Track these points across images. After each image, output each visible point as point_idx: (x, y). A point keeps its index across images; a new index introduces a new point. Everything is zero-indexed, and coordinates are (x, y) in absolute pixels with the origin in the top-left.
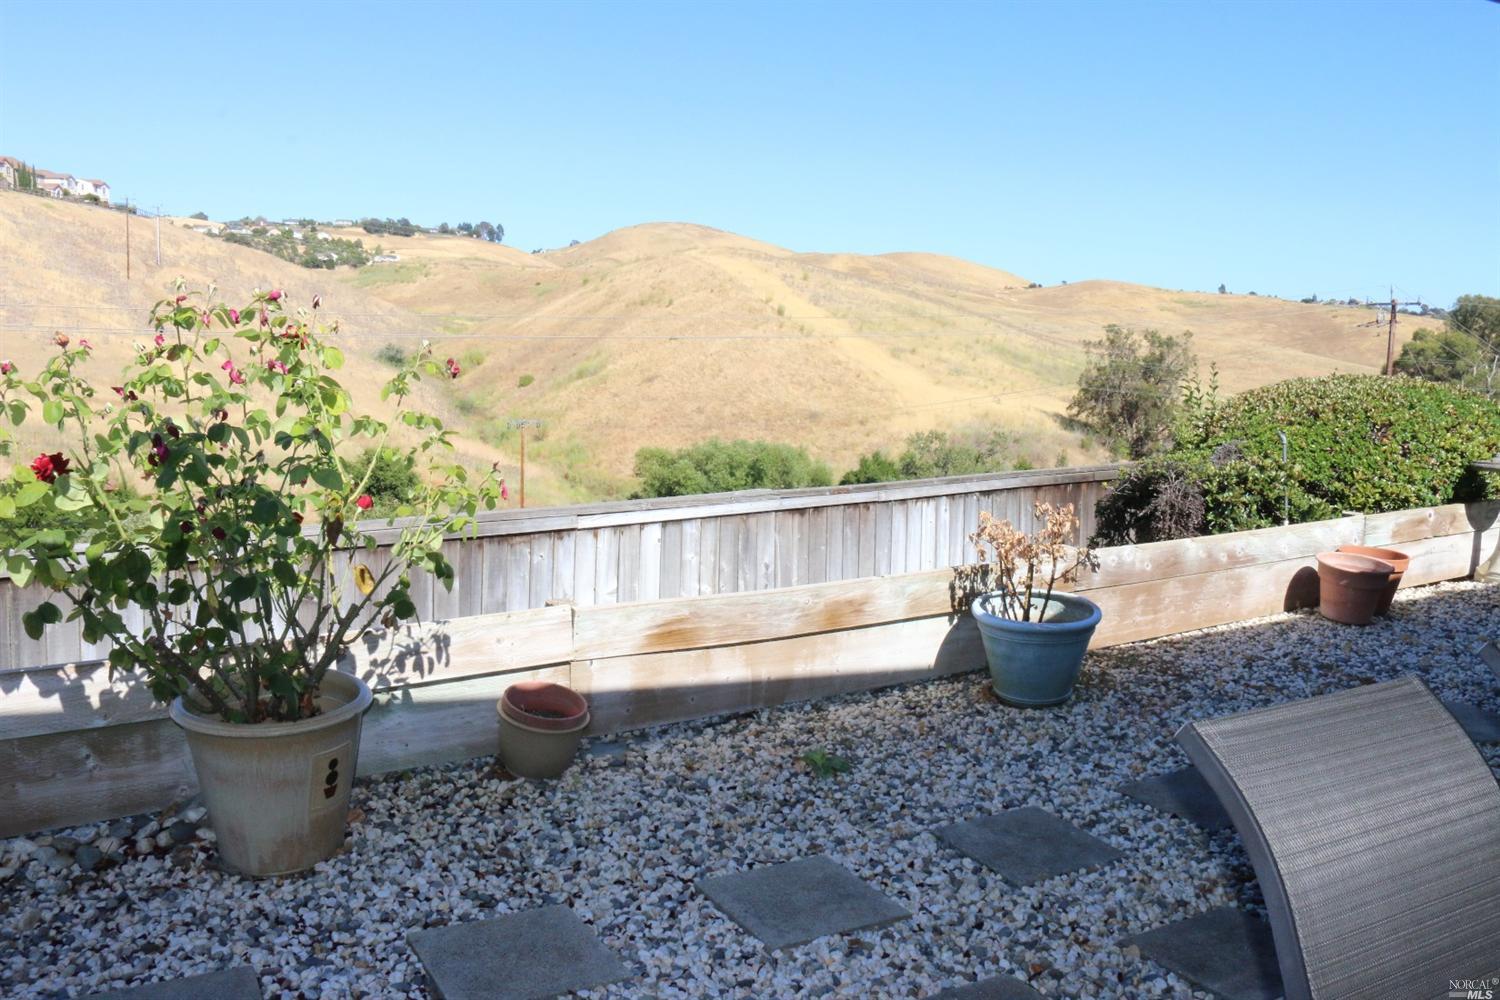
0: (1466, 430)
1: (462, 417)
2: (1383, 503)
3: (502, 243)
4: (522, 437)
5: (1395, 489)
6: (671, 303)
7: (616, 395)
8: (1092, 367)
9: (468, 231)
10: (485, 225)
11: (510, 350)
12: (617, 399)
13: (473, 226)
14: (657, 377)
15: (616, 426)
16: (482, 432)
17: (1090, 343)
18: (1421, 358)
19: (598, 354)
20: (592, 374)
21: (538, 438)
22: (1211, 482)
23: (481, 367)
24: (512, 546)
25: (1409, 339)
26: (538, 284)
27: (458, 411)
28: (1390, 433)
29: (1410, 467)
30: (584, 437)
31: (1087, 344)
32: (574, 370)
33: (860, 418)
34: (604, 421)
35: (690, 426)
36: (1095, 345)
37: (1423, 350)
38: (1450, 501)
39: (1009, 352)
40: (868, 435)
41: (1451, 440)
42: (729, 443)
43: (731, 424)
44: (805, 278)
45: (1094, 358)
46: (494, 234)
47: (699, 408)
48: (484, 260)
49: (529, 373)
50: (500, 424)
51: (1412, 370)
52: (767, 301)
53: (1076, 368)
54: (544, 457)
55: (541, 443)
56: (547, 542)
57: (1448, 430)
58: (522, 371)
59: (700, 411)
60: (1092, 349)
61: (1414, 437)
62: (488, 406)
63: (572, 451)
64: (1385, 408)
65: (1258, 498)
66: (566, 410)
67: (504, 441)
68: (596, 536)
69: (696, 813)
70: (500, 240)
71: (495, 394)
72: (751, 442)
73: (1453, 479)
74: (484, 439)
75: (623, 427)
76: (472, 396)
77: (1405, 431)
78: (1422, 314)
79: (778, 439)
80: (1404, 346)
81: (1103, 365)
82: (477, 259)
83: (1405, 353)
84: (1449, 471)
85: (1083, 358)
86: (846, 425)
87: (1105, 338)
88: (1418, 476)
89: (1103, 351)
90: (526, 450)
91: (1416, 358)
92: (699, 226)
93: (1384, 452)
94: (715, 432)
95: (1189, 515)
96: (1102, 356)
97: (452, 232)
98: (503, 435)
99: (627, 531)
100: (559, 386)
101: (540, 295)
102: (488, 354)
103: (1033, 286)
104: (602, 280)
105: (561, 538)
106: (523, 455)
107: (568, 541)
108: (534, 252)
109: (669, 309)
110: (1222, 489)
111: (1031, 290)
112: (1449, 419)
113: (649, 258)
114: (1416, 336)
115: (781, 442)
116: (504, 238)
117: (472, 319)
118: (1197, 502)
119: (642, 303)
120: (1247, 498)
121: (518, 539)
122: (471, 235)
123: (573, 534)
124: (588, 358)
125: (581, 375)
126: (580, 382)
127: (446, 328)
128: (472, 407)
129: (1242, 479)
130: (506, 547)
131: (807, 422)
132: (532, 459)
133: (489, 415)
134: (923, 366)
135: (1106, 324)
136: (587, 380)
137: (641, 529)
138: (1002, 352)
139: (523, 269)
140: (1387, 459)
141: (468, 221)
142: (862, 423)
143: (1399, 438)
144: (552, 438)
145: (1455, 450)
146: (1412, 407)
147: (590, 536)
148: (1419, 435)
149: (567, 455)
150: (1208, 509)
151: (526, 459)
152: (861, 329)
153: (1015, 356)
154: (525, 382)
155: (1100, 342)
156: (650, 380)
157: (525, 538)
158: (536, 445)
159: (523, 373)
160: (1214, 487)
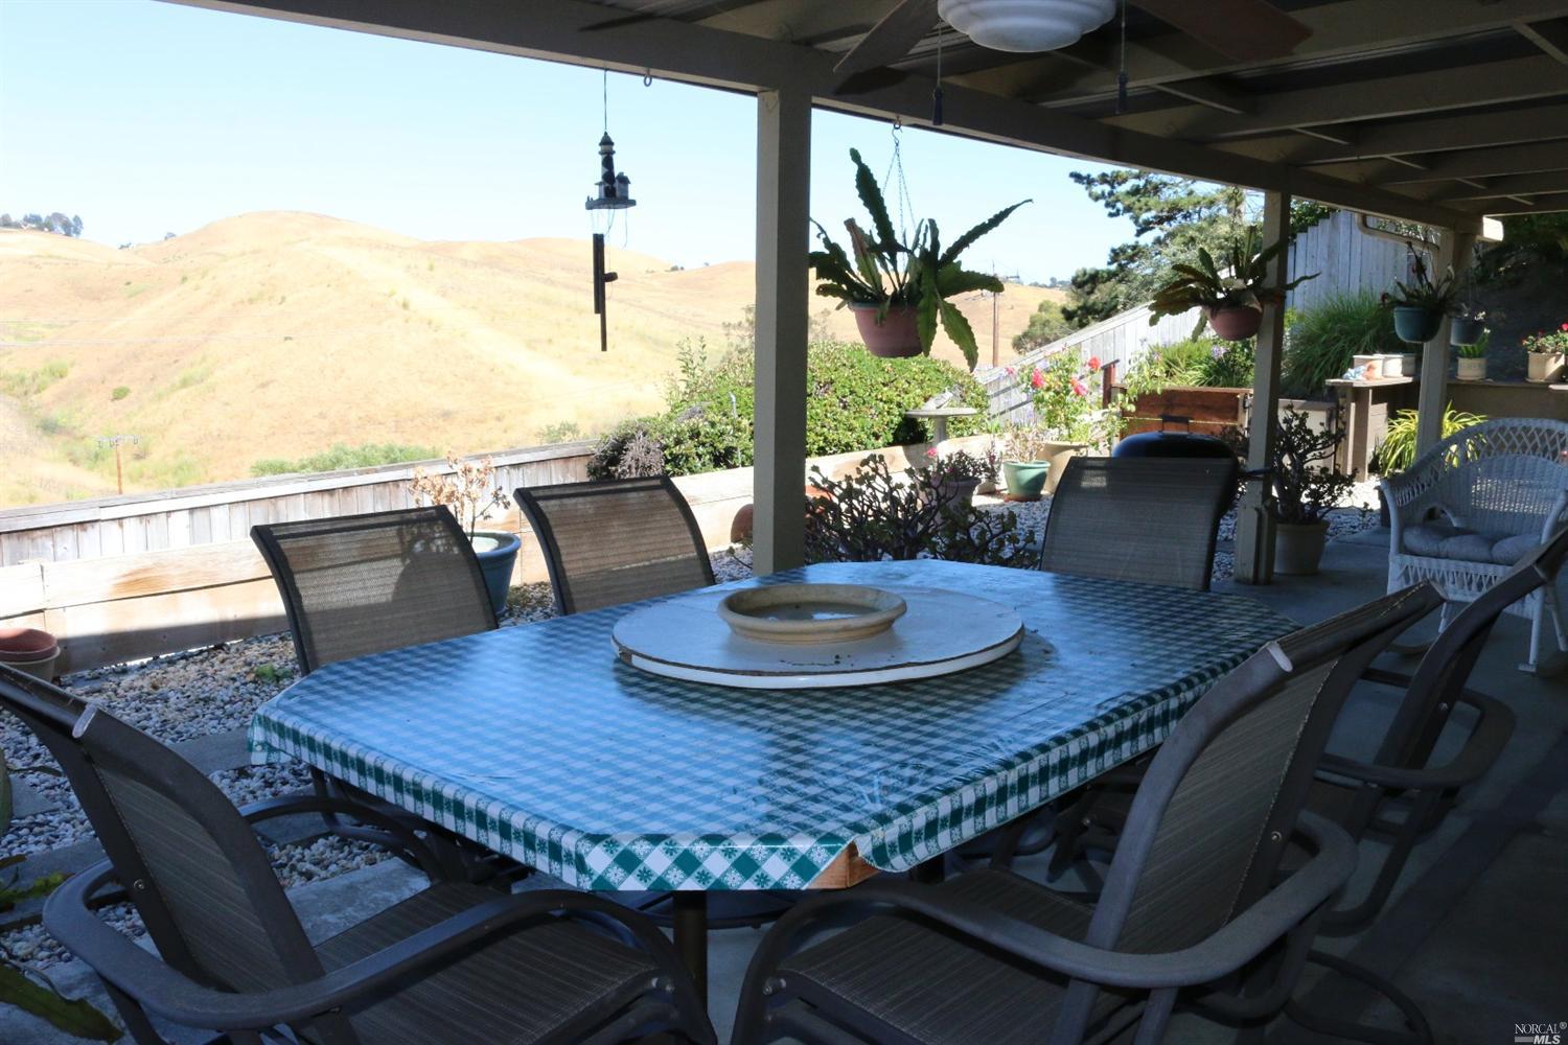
0: (902, 383)
1: (46, 438)
2: (827, 449)
3: (81, 237)
4: (118, 455)
5: (835, 437)
6: (283, 299)
7: (227, 404)
8: (732, 349)
9: (38, 223)
10: (57, 216)
11: (98, 359)
12: (228, 408)
13: (44, 217)
14: (272, 381)
15: (229, 438)
16: (70, 454)
17: (729, 324)
18: (1047, 329)
19: (204, 359)
20: (198, 382)
21: (138, 457)
22: (668, 438)
23: (64, 381)
24: (33, 540)
25: (1035, 311)
26: (128, 284)
27: (40, 432)
28: (832, 388)
29: (847, 418)
30: (193, 453)
31: (727, 326)
32: (177, 379)
33: (497, 415)
34: (216, 433)
35: (312, 433)
36: (734, 328)
37: (1048, 321)
38: (890, 445)
39: (650, 338)
40: (505, 431)
41: (887, 392)
42: (357, 448)
43: (358, 427)
44: (431, 268)
45: (735, 341)
46: (71, 228)
47: (321, 414)
48: (59, 258)
49: (124, 384)
50: (92, 444)
51: (1039, 340)
52: (391, 294)
53: (718, 351)
54: (150, 478)
55: (143, 462)
56: (69, 534)
57: (884, 385)
58: (115, 383)
59: (322, 416)
60: (732, 331)
61: (852, 392)
62: (77, 424)
63: (181, 468)
64: (828, 368)
65: (711, 449)
66: (171, 423)
67: (99, 462)
68: (121, 526)
69: (150, 715)
70: (78, 233)
71: (84, 410)
72: (381, 446)
73: (893, 426)
74: (75, 462)
75: (238, 438)
76: (58, 414)
77: (844, 387)
78: (1051, 287)
79: (409, 441)
80: (1031, 318)
81: (743, 347)
82: (50, 257)
83: (1033, 324)
84: (887, 419)
85: (724, 341)
86: (482, 422)
87: (744, 321)
88: (856, 424)
89: (743, 332)
90: (122, 471)
91: (1042, 329)
92: (313, 214)
93: (825, 405)
94: (340, 438)
95: (650, 467)
96: (743, 338)
97: (17, 226)
98: (97, 456)
99: (153, 520)
100: (160, 397)
101: (130, 296)
102: (73, 364)
103: (675, 269)
104: (203, 277)
105: (85, 530)
106: (120, 476)
107: (92, 532)
108: (122, 247)
109: (282, 307)
110: (678, 442)
111: (673, 273)
112: (887, 376)
113: (255, 252)
114: (1042, 308)
115: (412, 444)
116: (83, 232)
117: (50, 326)
118: (658, 456)
119: (251, 301)
120: (701, 450)
121: (39, 533)
122: (41, 228)
123: (97, 525)
124: (192, 365)
125: (185, 383)
126: (184, 391)
127: (18, 336)
128: (56, 425)
129: (695, 434)
130: (26, 541)
131: (441, 422)
132: (132, 480)
133: (79, 434)
134: (560, 357)
135: (745, 306)
136: (192, 388)
137: (168, 517)
138: (642, 337)
139: (110, 266)
140: (826, 411)
141: (36, 213)
142: (499, 419)
143: (839, 393)
144: (156, 456)
145: (891, 402)
146: (852, 367)
147: (115, 525)
148: (857, 390)
149: (175, 474)
150: (667, 462)
151: (123, 480)
152: (493, 320)
153: (657, 342)
154: (120, 394)
155: (740, 324)
156: (263, 386)
157: (45, 532)
158: (137, 464)
159: (116, 385)
160: (670, 441)
